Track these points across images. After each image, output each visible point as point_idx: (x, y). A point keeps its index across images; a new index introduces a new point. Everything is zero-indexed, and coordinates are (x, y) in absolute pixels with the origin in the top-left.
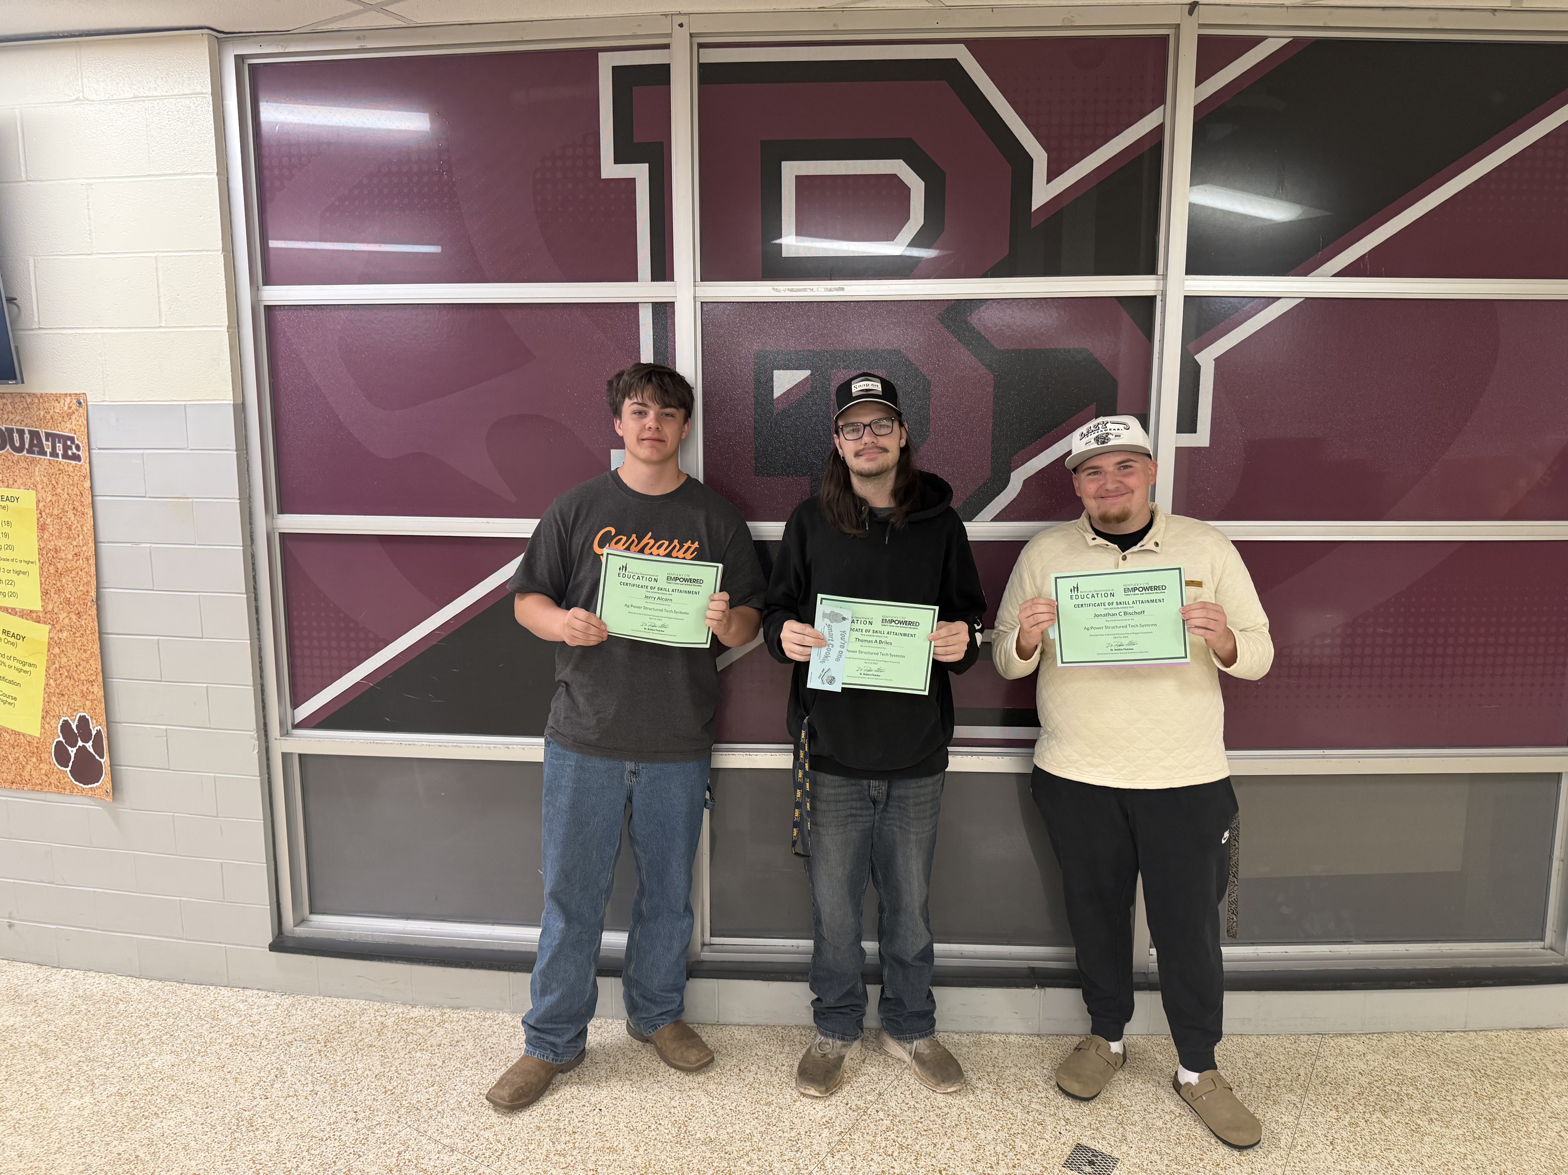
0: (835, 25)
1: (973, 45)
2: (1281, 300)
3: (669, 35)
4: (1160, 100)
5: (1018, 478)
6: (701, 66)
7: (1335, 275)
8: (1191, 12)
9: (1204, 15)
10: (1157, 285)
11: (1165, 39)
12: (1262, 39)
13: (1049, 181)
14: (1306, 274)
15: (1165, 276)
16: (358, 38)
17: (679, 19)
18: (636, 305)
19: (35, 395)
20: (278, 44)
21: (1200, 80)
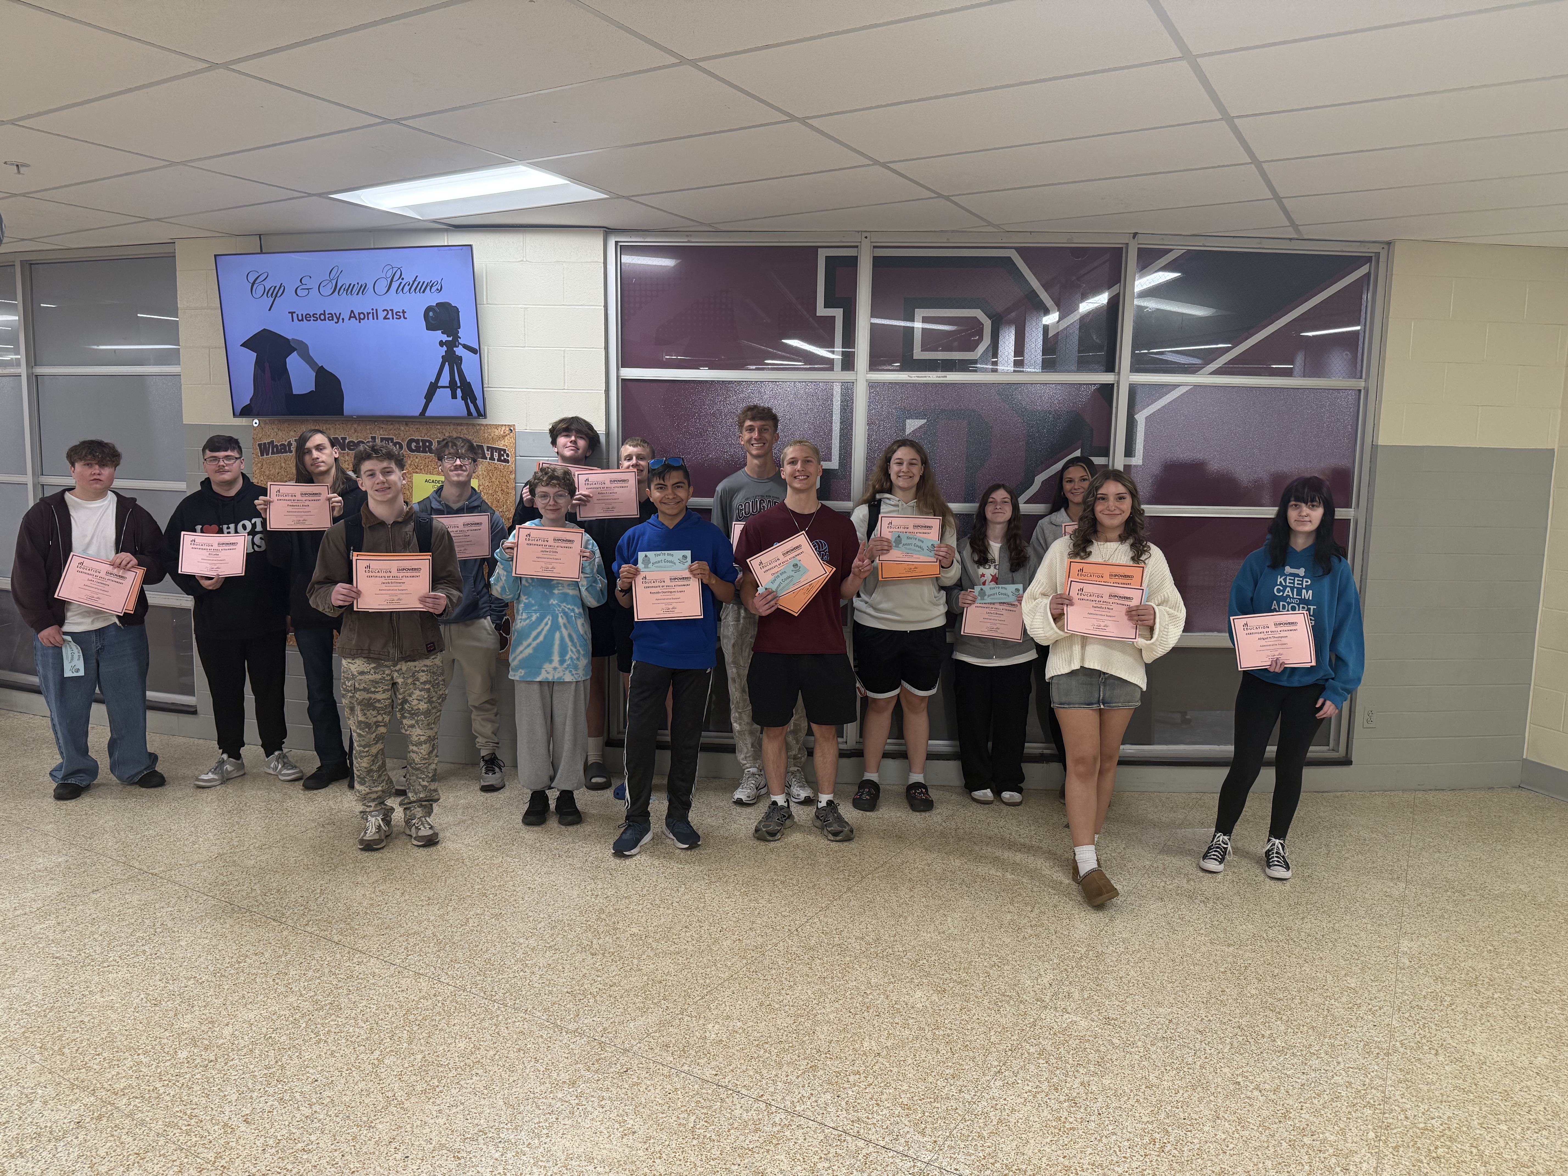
1: (1020, 250)
2: (1181, 387)
3: (860, 242)
4: (1117, 281)
5: (1039, 479)
6: (876, 257)
7: (1210, 374)
8: (1134, 237)
9: (1140, 239)
10: (1115, 378)
11: (1121, 249)
12: (1172, 250)
13: (1058, 321)
14: (1195, 373)
15: (1119, 373)
17: (865, 234)
18: (832, 384)
19: (482, 425)
20: (640, 236)
21: (1139, 269)
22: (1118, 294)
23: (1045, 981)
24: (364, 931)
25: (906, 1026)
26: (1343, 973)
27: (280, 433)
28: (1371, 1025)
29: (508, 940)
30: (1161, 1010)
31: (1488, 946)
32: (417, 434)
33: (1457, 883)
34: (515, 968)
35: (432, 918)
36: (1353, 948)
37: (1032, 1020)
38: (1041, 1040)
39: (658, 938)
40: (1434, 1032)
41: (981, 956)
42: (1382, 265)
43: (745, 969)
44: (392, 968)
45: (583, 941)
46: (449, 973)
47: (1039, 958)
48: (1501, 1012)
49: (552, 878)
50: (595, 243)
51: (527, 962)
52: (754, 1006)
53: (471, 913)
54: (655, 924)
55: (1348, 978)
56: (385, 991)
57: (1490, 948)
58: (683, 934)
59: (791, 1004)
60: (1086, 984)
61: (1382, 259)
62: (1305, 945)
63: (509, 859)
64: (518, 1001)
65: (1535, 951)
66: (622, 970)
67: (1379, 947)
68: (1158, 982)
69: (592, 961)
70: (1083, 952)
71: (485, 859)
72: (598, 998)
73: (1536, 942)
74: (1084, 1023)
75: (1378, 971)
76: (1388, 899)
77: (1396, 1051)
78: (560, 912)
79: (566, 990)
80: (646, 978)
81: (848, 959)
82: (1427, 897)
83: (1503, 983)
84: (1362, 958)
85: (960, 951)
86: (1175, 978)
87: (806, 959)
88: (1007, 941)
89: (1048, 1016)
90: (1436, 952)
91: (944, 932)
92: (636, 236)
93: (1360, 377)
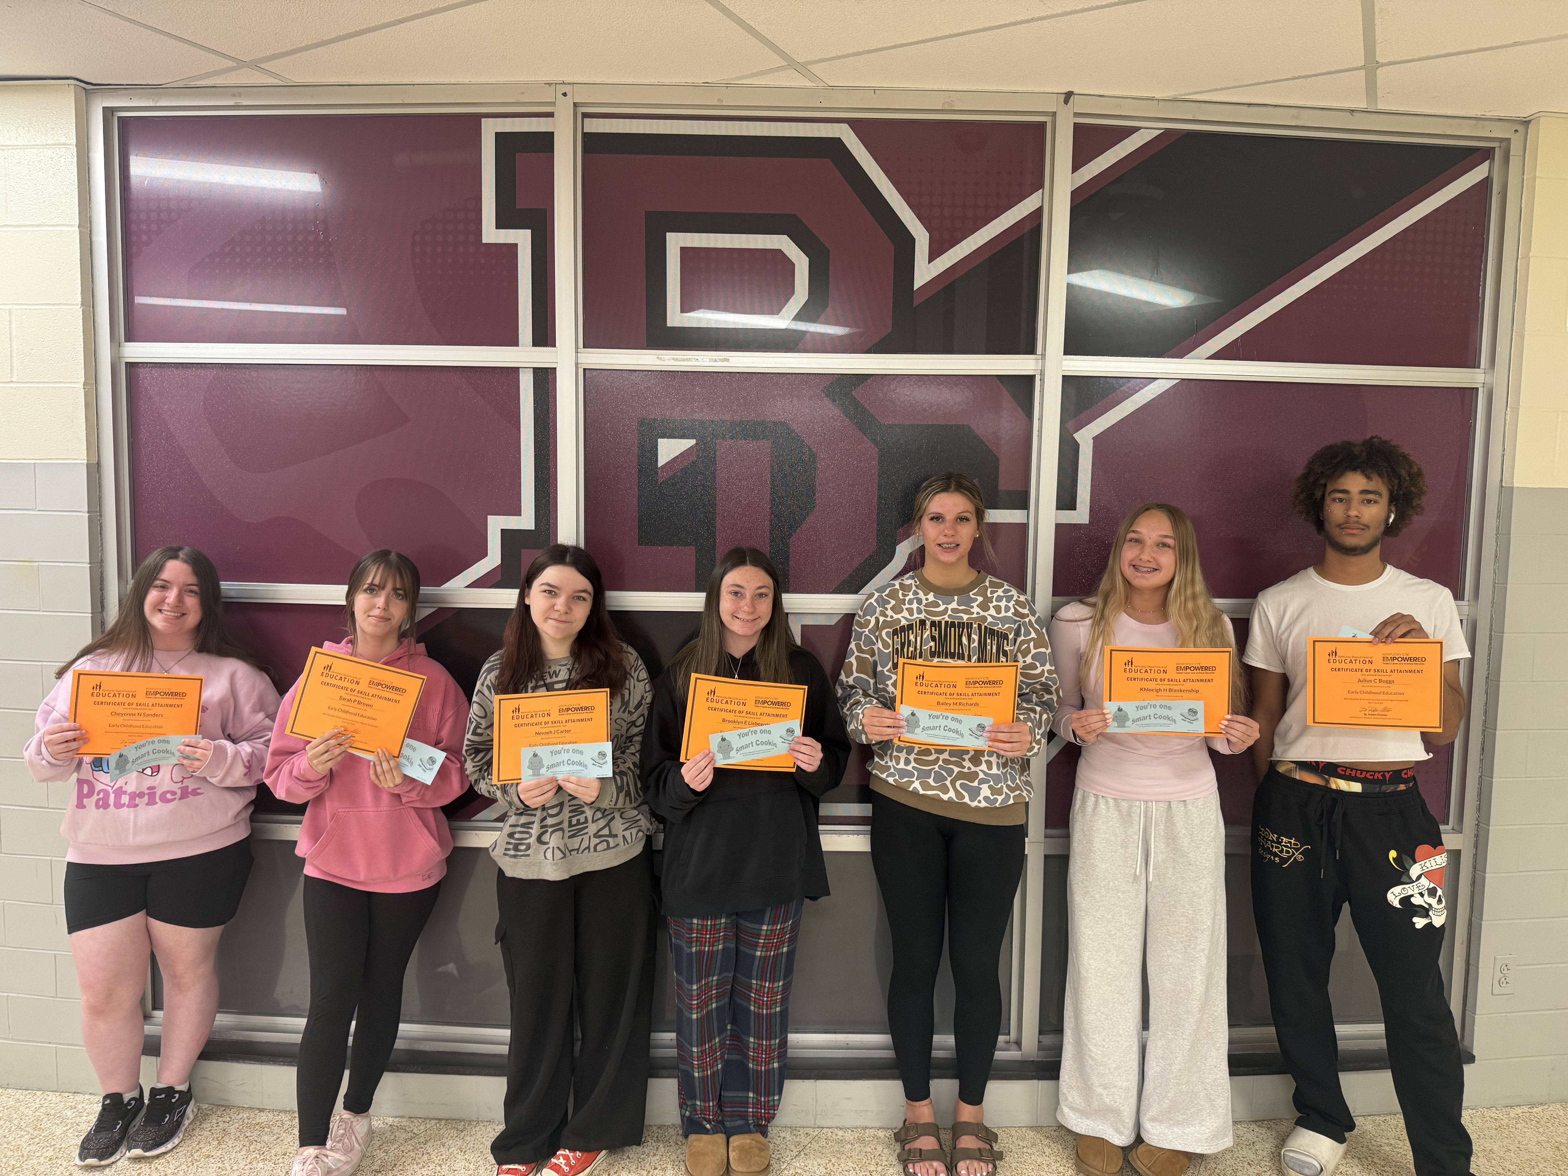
0: (719, 100)
1: (856, 125)
2: (1158, 381)
3: (553, 104)
4: (1038, 185)
5: (903, 552)
6: (585, 135)
7: (1208, 358)
8: (1066, 102)
9: (1077, 105)
10: (1037, 364)
11: (1043, 125)
12: (1134, 130)
13: (931, 259)
14: (1181, 355)
15: (1043, 355)
16: (234, 95)
17: (564, 88)
18: (516, 370)
20: (149, 97)
21: (1076, 167)
22: (1039, 212)
42: (1514, 163)
50: (64, 108)
61: (1515, 150)
93: (1475, 365)
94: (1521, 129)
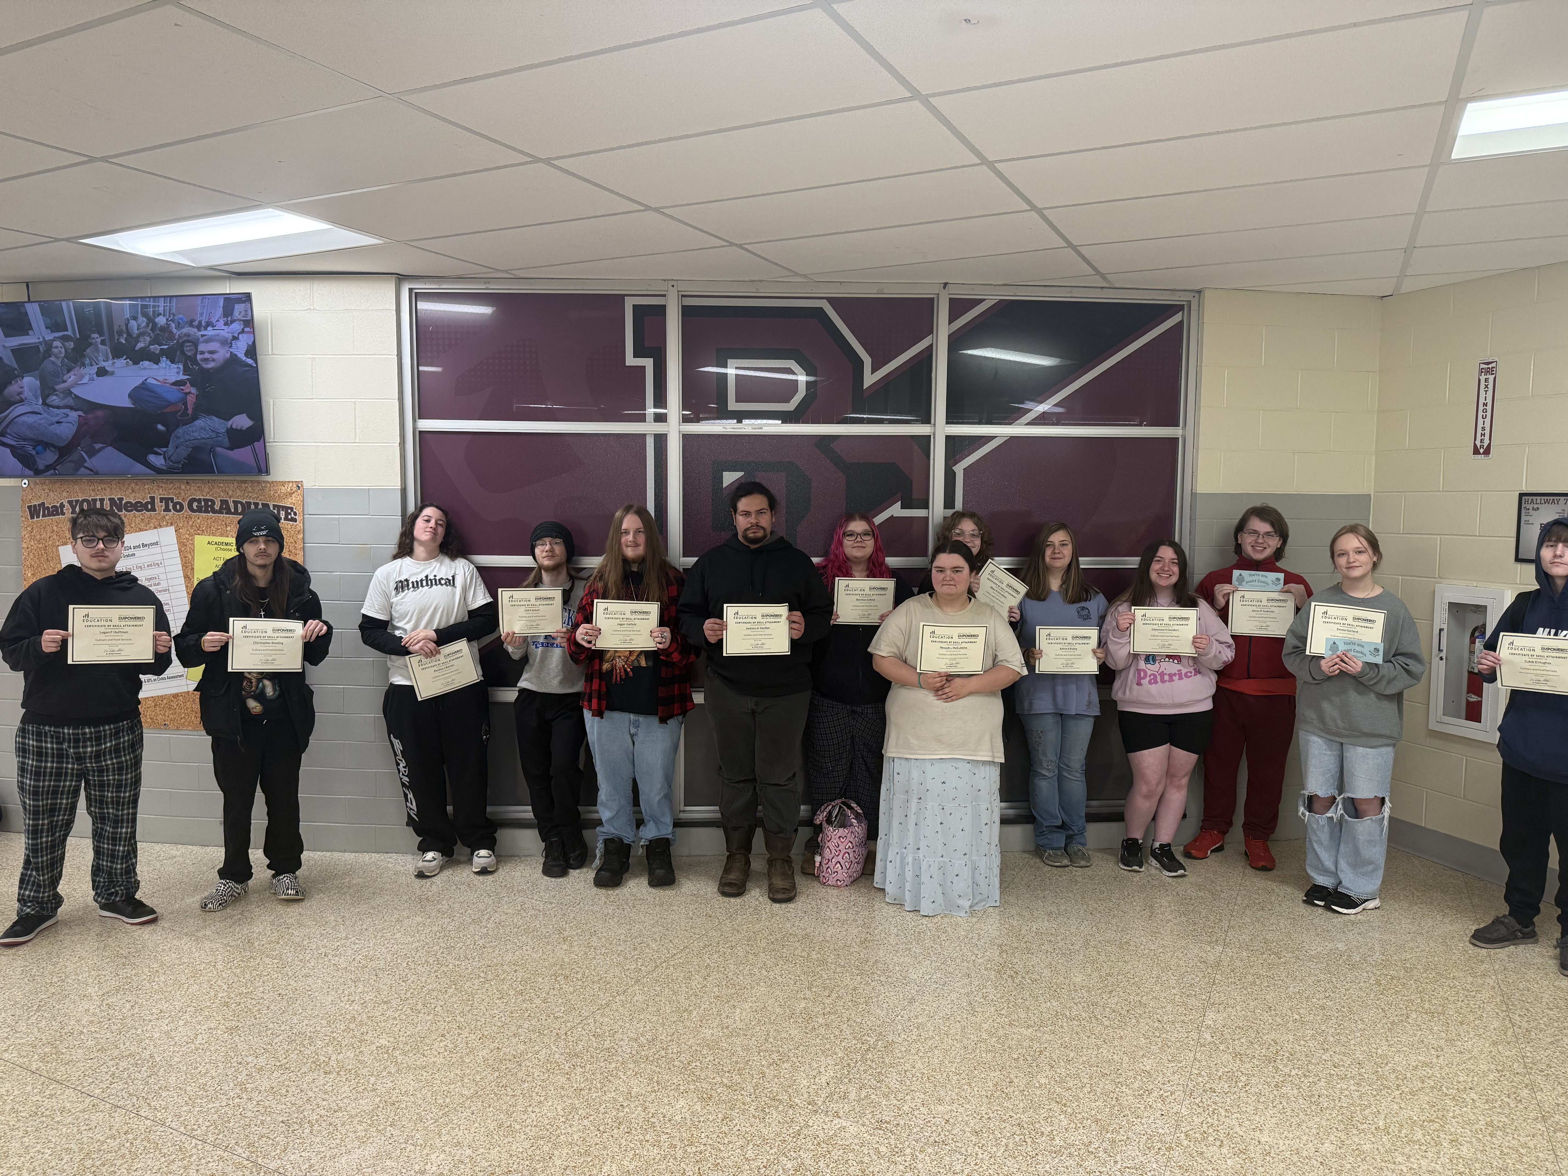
1: (831, 300)
2: (997, 438)
3: (666, 291)
4: (930, 332)
6: (684, 307)
7: (1026, 425)
8: (945, 287)
9: (951, 289)
10: (931, 429)
11: (932, 299)
12: (984, 300)
13: (872, 373)
14: (1010, 424)
15: (935, 424)
17: (673, 283)
18: (645, 435)
19: (268, 482)
20: (435, 283)
21: (951, 320)
22: (931, 345)
23: (823, 1080)
24: (71, 1055)
25: (657, 1144)
26: (1141, 1053)
27: (51, 494)
28: (1158, 1115)
29: (235, 1059)
30: (940, 1108)
31: (1295, 1015)
32: (198, 492)
33: (1275, 944)
34: (231, 1094)
35: (156, 1035)
36: (1156, 1024)
37: (798, 1128)
38: (801, 1152)
39: (407, 1049)
40: (1223, 1119)
41: (762, 1054)
42: (1194, 314)
43: (493, 1084)
44: (88, 1100)
45: (320, 1057)
46: (153, 1104)
47: (823, 1052)
48: (1295, 1091)
49: (310, 981)
50: (388, 289)
51: (248, 1086)
52: (492, 1128)
53: (203, 1028)
54: (408, 1033)
55: (1145, 1059)
56: (68, 1131)
57: (1297, 1017)
58: (437, 1044)
59: (535, 1123)
60: (866, 1081)
61: (1194, 307)
62: (1107, 1023)
63: (267, 960)
64: (220, 1136)
65: (1340, 1018)
66: (354, 1091)
67: (1183, 1021)
68: (945, 1075)
69: (322, 1082)
70: (872, 1043)
71: (242, 961)
72: (316, 1127)
73: (1344, 1008)
74: (853, 1129)
75: (1177, 1049)
76: (1202, 966)
77: (1178, 1144)
78: (306, 1022)
79: (281, 1119)
80: (379, 1099)
81: (614, 1065)
82: (1241, 960)
83: (1303, 1057)
84: (1164, 1036)
85: (739, 1049)
86: (963, 1068)
87: (567, 1068)
88: (794, 1032)
89: (817, 1122)
90: (1241, 1025)
91: (727, 1027)
92: (431, 283)
93: (1177, 425)
94: (1197, 295)
